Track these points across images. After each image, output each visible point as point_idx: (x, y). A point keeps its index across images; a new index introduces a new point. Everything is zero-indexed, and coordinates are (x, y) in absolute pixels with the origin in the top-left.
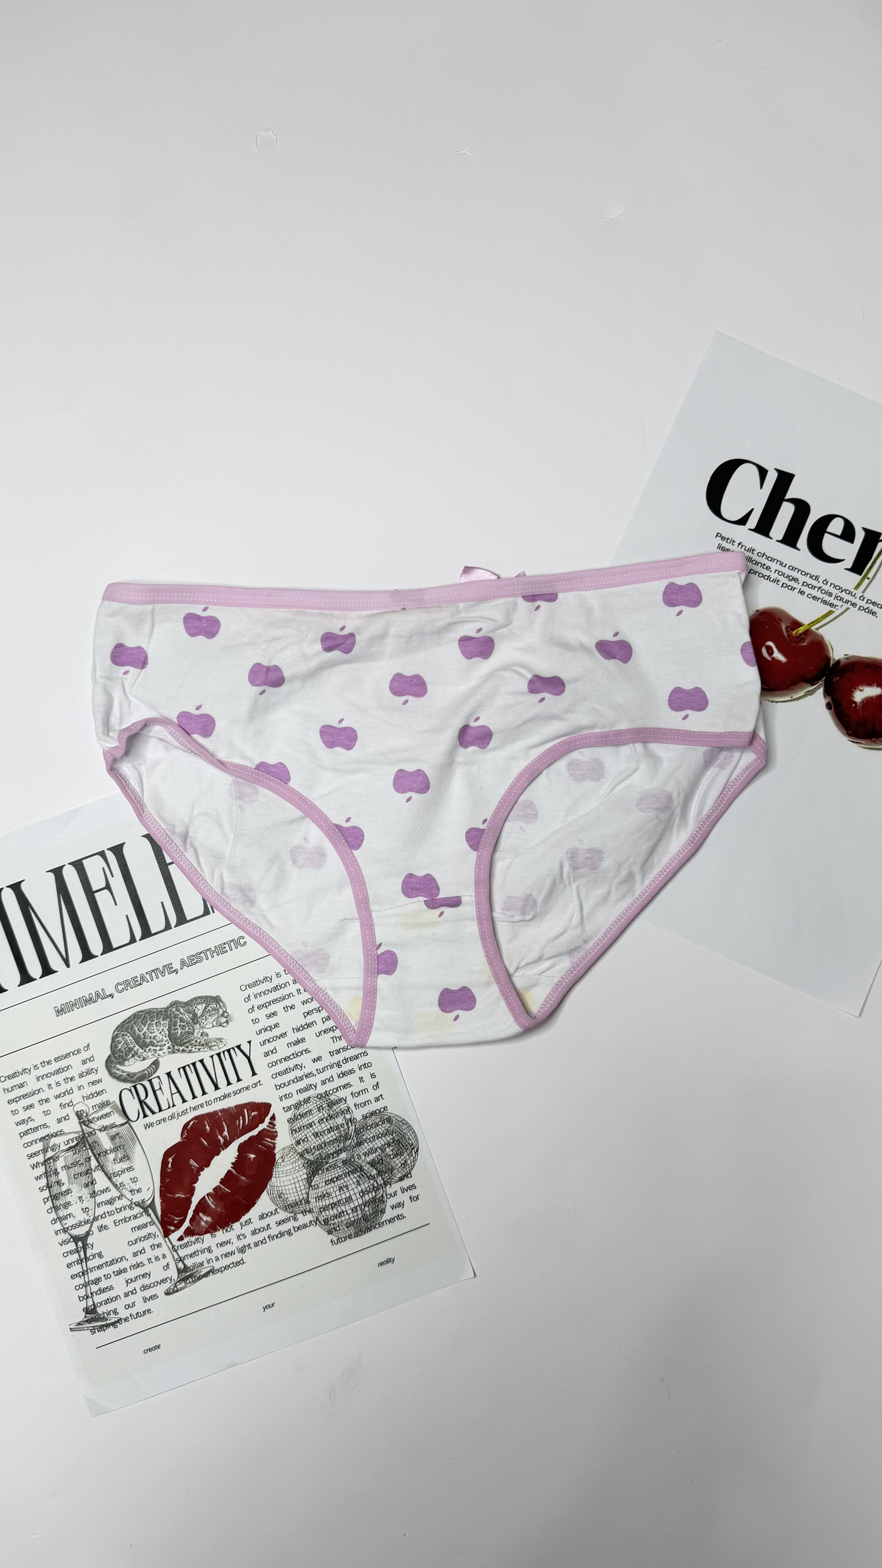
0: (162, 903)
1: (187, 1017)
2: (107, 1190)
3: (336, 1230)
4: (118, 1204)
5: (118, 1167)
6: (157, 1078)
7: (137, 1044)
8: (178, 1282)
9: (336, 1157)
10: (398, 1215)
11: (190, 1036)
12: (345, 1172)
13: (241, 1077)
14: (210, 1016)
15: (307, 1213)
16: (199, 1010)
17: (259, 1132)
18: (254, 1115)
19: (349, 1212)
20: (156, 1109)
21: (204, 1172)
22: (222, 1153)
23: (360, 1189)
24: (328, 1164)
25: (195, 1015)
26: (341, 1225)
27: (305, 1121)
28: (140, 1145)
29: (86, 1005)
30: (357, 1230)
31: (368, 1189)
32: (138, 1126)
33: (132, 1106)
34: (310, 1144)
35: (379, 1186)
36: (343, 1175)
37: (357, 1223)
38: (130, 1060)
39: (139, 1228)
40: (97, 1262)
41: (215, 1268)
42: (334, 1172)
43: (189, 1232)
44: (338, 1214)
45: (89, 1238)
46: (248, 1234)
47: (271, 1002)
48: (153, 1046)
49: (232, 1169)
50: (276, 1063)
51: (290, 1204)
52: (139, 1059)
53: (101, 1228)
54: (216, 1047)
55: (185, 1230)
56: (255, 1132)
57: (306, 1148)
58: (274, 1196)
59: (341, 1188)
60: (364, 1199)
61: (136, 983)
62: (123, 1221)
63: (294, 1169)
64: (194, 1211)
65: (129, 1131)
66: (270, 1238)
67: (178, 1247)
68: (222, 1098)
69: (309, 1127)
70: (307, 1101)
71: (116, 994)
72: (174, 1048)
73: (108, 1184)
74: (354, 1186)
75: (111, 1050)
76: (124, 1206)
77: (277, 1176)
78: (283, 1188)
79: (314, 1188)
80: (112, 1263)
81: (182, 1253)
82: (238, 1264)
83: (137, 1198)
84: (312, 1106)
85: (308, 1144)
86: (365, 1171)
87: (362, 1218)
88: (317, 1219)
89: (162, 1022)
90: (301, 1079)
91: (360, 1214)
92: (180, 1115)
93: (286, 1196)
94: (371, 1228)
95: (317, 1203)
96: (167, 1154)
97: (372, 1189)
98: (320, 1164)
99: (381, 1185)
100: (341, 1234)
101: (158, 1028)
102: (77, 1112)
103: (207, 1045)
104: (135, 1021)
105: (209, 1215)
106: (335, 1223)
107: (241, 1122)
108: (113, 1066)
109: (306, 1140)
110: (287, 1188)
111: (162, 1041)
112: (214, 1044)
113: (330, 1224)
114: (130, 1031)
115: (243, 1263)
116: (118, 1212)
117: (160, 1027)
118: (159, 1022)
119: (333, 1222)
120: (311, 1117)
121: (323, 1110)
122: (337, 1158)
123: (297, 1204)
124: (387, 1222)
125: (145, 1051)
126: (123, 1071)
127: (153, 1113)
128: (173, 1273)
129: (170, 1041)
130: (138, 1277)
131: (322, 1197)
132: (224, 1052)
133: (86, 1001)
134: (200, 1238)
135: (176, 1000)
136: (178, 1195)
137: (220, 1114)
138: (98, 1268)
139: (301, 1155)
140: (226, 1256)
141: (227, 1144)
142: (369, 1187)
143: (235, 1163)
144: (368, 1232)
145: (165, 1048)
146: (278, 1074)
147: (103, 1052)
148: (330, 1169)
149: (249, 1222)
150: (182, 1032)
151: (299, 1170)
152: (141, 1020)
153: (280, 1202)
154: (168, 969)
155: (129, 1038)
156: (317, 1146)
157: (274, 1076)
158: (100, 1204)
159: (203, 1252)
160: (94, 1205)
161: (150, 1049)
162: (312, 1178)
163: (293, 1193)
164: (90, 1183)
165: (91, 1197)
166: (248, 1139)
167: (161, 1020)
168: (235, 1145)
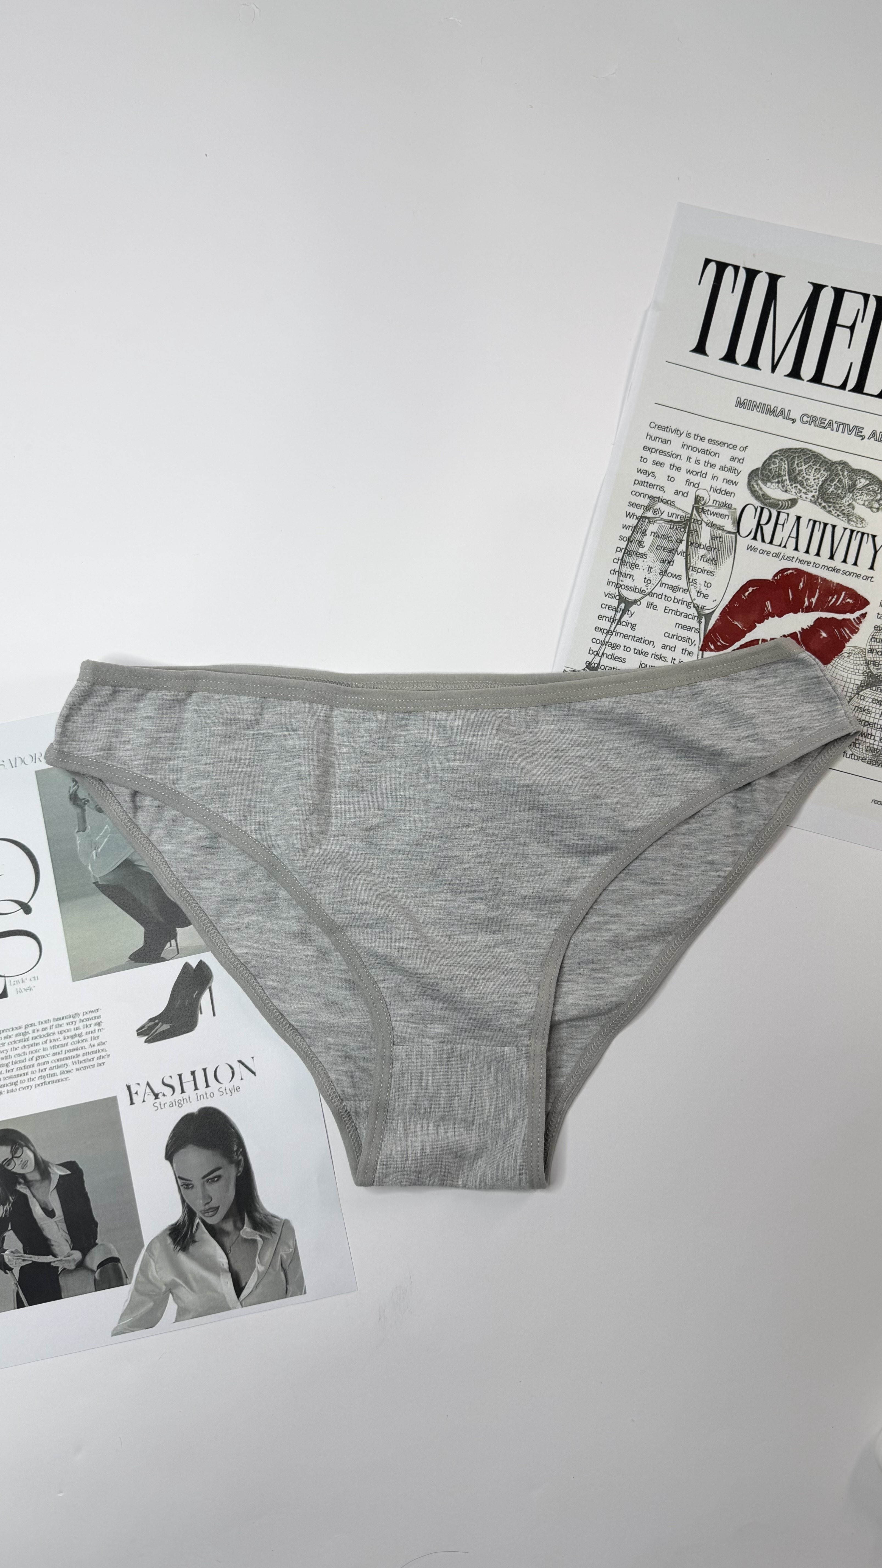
1: (846, 481)
2: (678, 577)
4: (679, 595)
5: (701, 564)
6: (786, 515)
7: (788, 475)
11: (838, 499)
13: (857, 563)
16: (860, 482)
17: (843, 619)
18: (848, 601)
22: (800, 614)
25: (854, 485)
28: (732, 560)
29: (766, 413)
32: (742, 543)
33: (749, 522)
38: (774, 484)
39: (683, 627)
40: (625, 630)
45: (634, 606)
48: (801, 486)
49: (799, 632)
53: (651, 605)
54: (856, 524)
56: (839, 617)
62: (674, 612)
65: (731, 542)
68: (829, 569)
72: (817, 499)
73: (682, 572)
75: (763, 464)
76: (684, 600)
80: (639, 640)
83: (700, 601)
89: (822, 471)
92: (784, 558)
96: (752, 583)
101: (816, 475)
102: (698, 496)
103: (850, 516)
107: (833, 600)
108: (756, 478)
111: (811, 487)
112: (856, 519)
116: (674, 602)
118: (820, 469)
125: (791, 485)
129: (818, 492)
132: (859, 532)
133: (769, 410)
136: (737, 623)
137: (820, 581)
138: (624, 636)
139: (867, 663)
141: (809, 609)
145: (810, 494)
147: (754, 461)
150: (833, 491)
155: (784, 466)
158: (664, 585)
160: (657, 582)
161: (796, 486)
165: (660, 573)
166: (830, 618)
168: (815, 615)
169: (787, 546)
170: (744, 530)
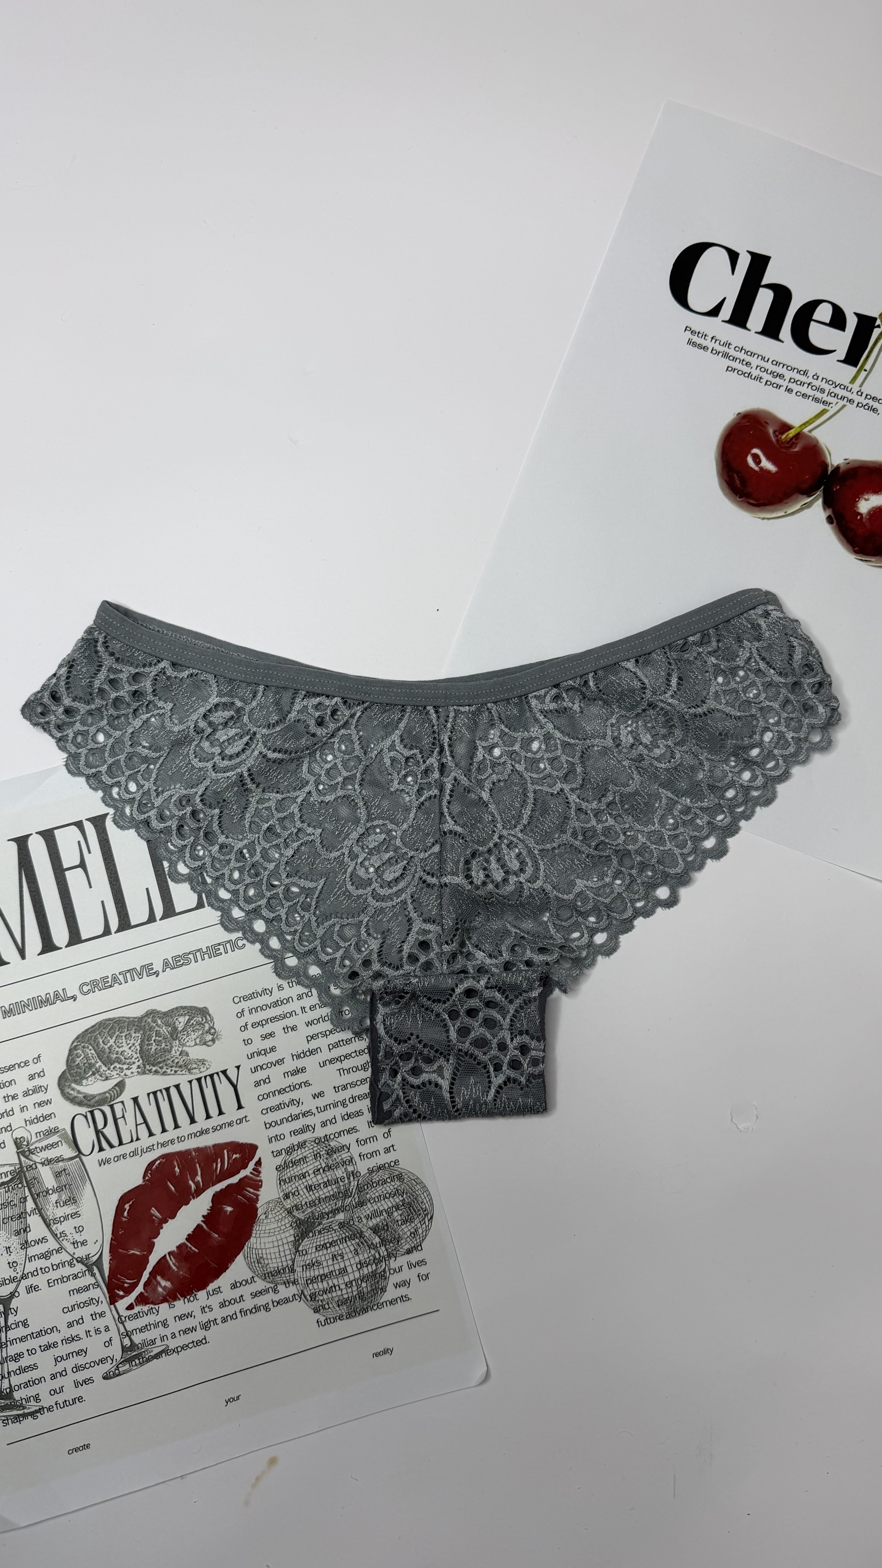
0: (147, 889)
1: (164, 1030)
2: (43, 1240)
3: (324, 1308)
4: (56, 1259)
5: (60, 1212)
6: (120, 1104)
7: (100, 1060)
8: (121, 1363)
9: (331, 1217)
10: (402, 1296)
11: (167, 1054)
12: (341, 1237)
13: (224, 1110)
14: (193, 1031)
15: (291, 1285)
16: (180, 1023)
17: (240, 1180)
18: (235, 1158)
19: (343, 1286)
20: (115, 1141)
21: (167, 1224)
22: (192, 1202)
23: (357, 1260)
24: (322, 1226)
25: (175, 1029)
26: (331, 1303)
27: (297, 1170)
28: (91, 1186)
29: (40, 1007)
30: (350, 1311)
31: (368, 1260)
32: (91, 1162)
33: (86, 1136)
34: (301, 1199)
35: (381, 1258)
36: (338, 1241)
37: (351, 1302)
38: (90, 1079)
39: (78, 1291)
40: (20, 1332)
41: (170, 1348)
42: (328, 1235)
43: (142, 1300)
44: (328, 1288)
45: (14, 1300)
46: (216, 1306)
47: (269, 1020)
48: (119, 1063)
49: (203, 1224)
50: (268, 1095)
51: (271, 1272)
52: (100, 1078)
53: (31, 1289)
54: (197, 1071)
55: (137, 1297)
56: (234, 1180)
57: (295, 1202)
58: (252, 1261)
59: (334, 1257)
60: (361, 1272)
61: (106, 985)
62: (59, 1281)
63: (279, 1229)
64: (150, 1273)
65: (80, 1168)
66: (243, 1313)
67: (125, 1317)
68: (198, 1134)
69: (302, 1177)
70: (302, 1145)
71: (80, 996)
72: (145, 1068)
73: (45, 1232)
74: (350, 1255)
75: (67, 1064)
76: (63, 1261)
77: (258, 1236)
78: (264, 1252)
79: (301, 1254)
80: (40, 1334)
81: (130, 1325)
82: (199, 1344)
83: (81, 1252)
84: (308, 1152)
85: (299, 1198)
86: (365, 1238)
87: (357, 1296)
88: (302, 1292)
89: (134, 1035)
90: (297, 1117)
91: (355, 1291)
92: (145, 1151)
93: (266, 1262)
94: (367, 1308)
95: (304, 1273)
96: (123, 1200)
97: (372, 1261)
98: (311, 1225)
99: (384, 1257)
100: (330, 1314)
101: (128, 1042)
102: (16, 1139)
103: (186, 1067)
104: (100, 1031)
105: (169, 1280)
106: (324, 1299)
107: (219, 1165)
108: (67, 1084)
109: (297, 1194)
110: (268, 1251)
111: (131, 1059)
112: (194, 1066)
113: (318, 1301)
114: (92, 1042)
115: (206, 1342)
116: (53, 1270)
117: (130, 1040)
118: (129, 1034)
119: (321, 1298)
120: (305, 1165)
121: (321, 1158)
122: (332, 1219)
123: (279, 1272)
124: (388, 1303)
125: (109, 1069)
126: (79, 1092)
127: (111, 1146)
128: (116, 1351)
129: (141, 1059)
130: (71, 1355)
131: (311, 1265)
132: (205, 1077)
133: (41, 1002)
134: (155, 1308)
135: (153, 1008)
136: (132, 1252)
137: (194, 1153)
138: (21, 1340)
139: (290, 1212)
140: (185, 1332)
141: (199, 1192)
142: (369, 1257)
143: (207, 1216)
144: (363, 1313)
145: (134, 1067)
146: (269, 1110)
147: (56, 1065)
148: (323, 1232)
149: (218, 1291)
150: (157, 1048)
151: (285, 1230)
152: (107, 1030)
153: (258, 1269)
154: (147, 970)
155: (91, 1052)
156: (310, 1202)
157: (264, 1112)
158: (33, 1258)
159: (156, 1326)
160: (24, 1259)
161: (115, 1067)
162: (301, 1241)
163: (276, 1258)
164: (22, 1231)
165: (21, 1248)
166: (226, 1187)
167: (132, 1032)
168: (209, 1194)
169: (140, 1137)
170: (85, 1148)
